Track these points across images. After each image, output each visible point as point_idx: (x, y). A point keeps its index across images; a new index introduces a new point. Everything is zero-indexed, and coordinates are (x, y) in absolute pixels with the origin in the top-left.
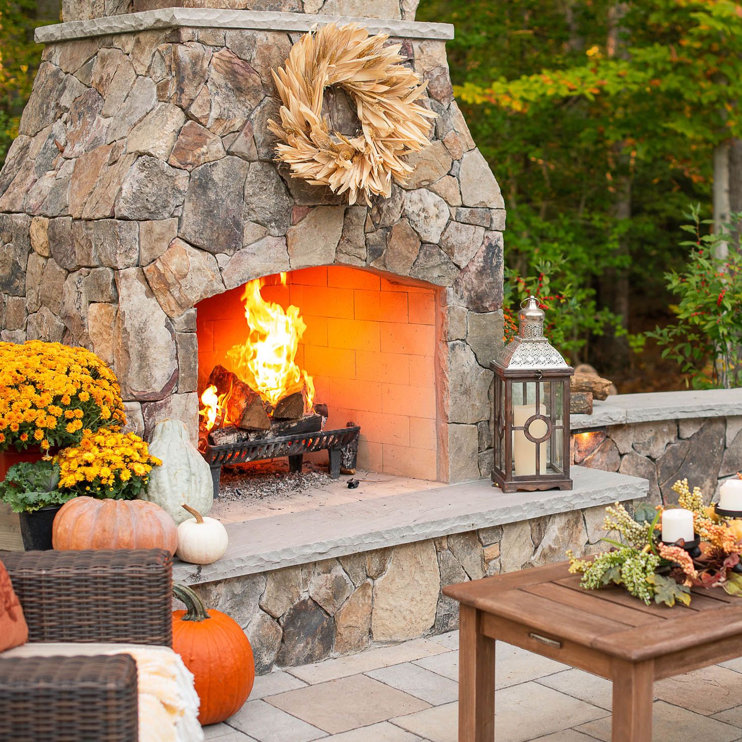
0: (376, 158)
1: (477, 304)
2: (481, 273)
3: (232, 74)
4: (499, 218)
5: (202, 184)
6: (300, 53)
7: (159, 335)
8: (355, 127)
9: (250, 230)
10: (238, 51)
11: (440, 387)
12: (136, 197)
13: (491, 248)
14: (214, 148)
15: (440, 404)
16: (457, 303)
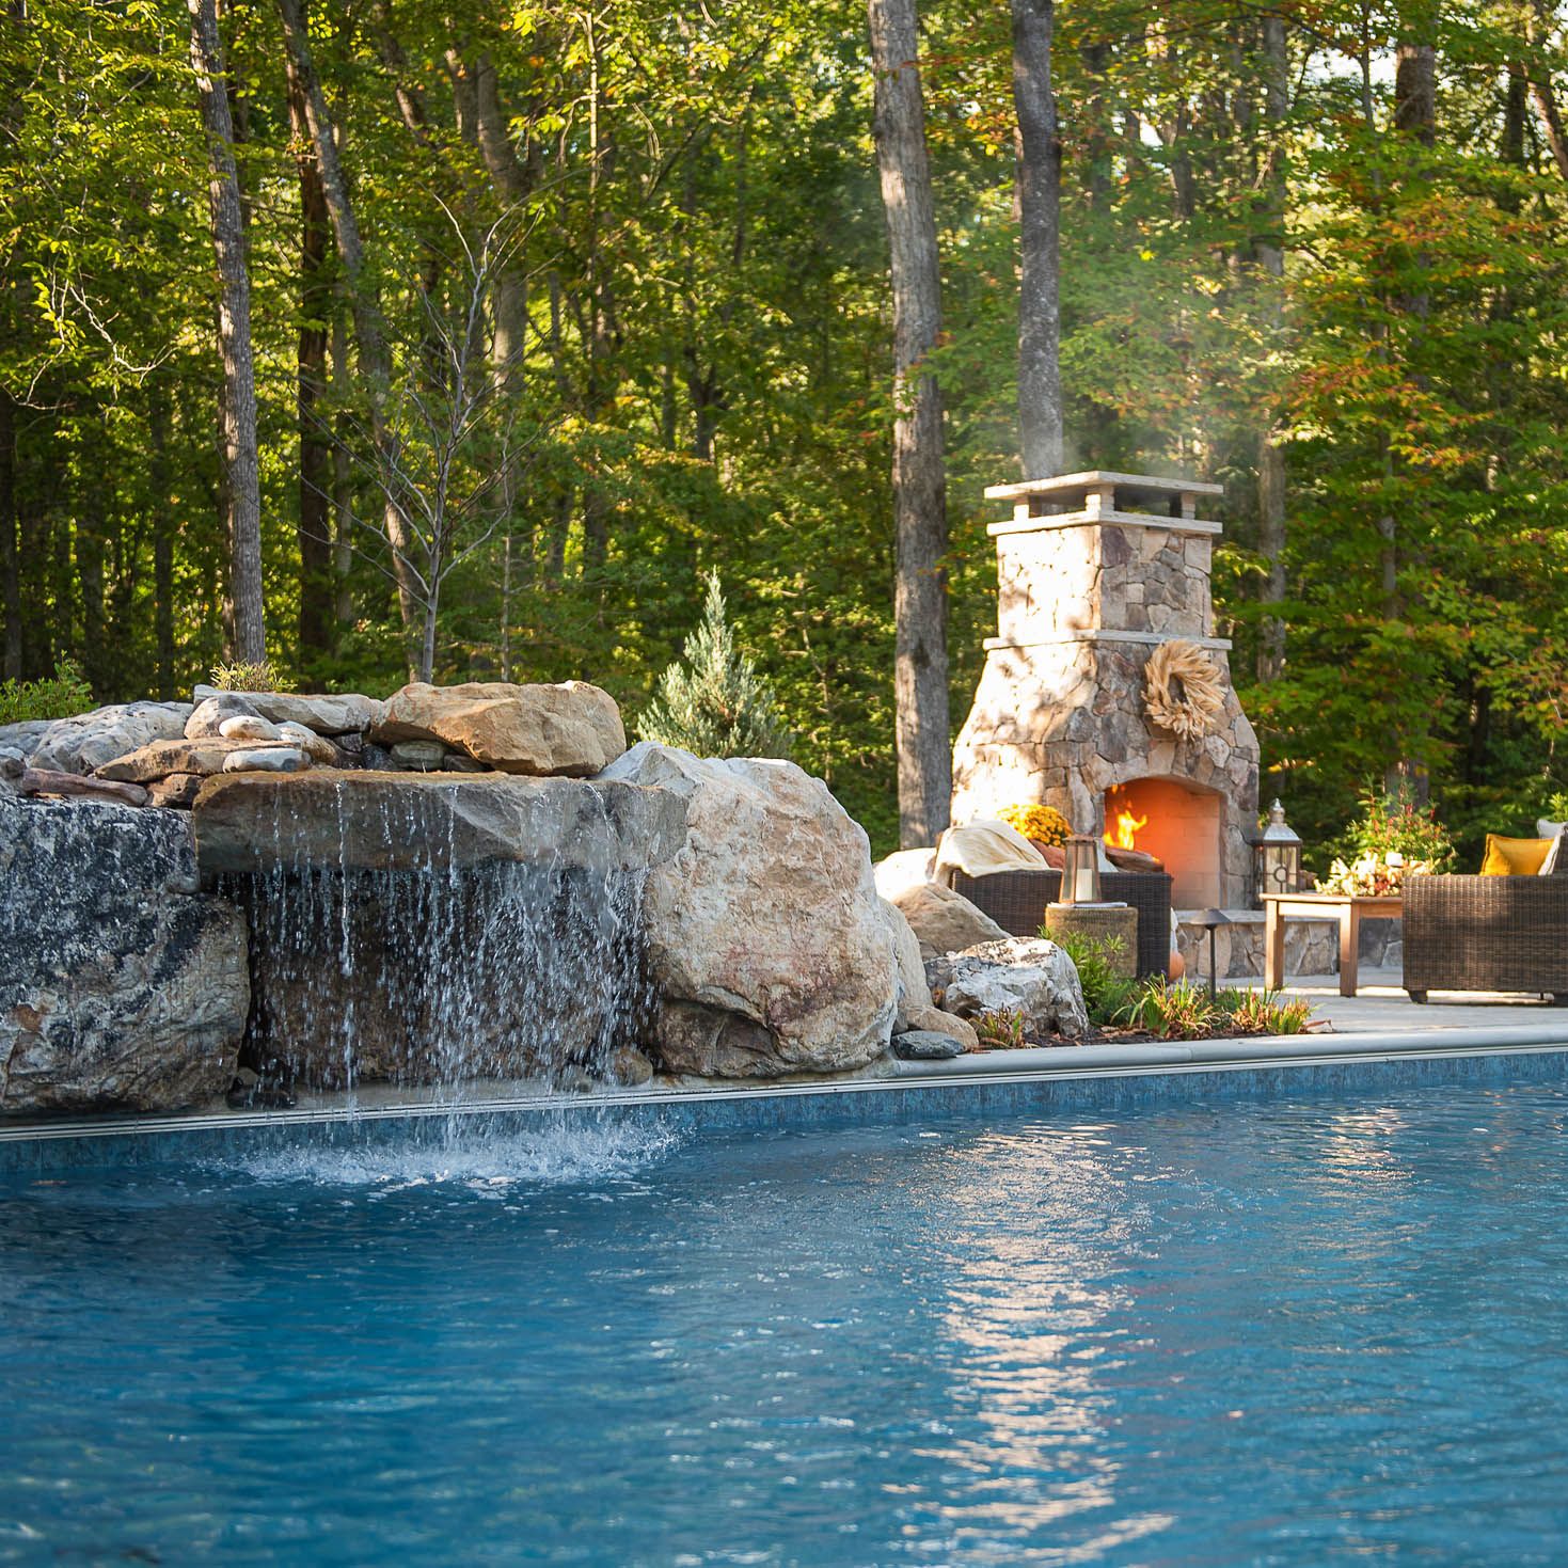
0: (1195, 715)
1: (1243, 806)
2: (1246, 788)
3: (1120, 666)
4: (1256, 755)
5: (1107, 725)
6: (1158, 655)
7: (1088, 805)
8: (1182, 697)
9: (1130, 752)
10: (1124, 653)
11: (1223, 853)
12: (1078, 729)
13: (1252, 773)
14: (1113, 706)
15: (1223, 863)
16: (1233, 804)
